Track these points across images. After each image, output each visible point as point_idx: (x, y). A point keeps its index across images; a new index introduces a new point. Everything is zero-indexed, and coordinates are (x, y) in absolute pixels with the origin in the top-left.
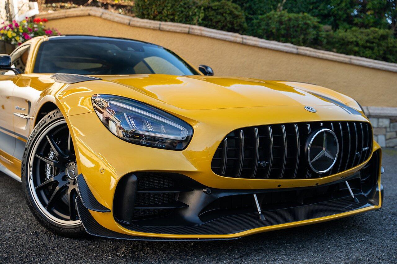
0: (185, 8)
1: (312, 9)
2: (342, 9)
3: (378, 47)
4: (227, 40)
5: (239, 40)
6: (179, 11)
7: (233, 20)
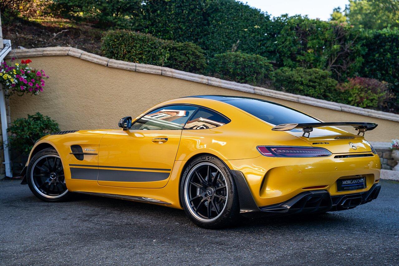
0: (152, 48)
1: (260, 46)
2: (286, 46)
3: (319, 86)
4: (195, 81)
5: (205, 81)
6: (147, 50)
7: (195, 60)
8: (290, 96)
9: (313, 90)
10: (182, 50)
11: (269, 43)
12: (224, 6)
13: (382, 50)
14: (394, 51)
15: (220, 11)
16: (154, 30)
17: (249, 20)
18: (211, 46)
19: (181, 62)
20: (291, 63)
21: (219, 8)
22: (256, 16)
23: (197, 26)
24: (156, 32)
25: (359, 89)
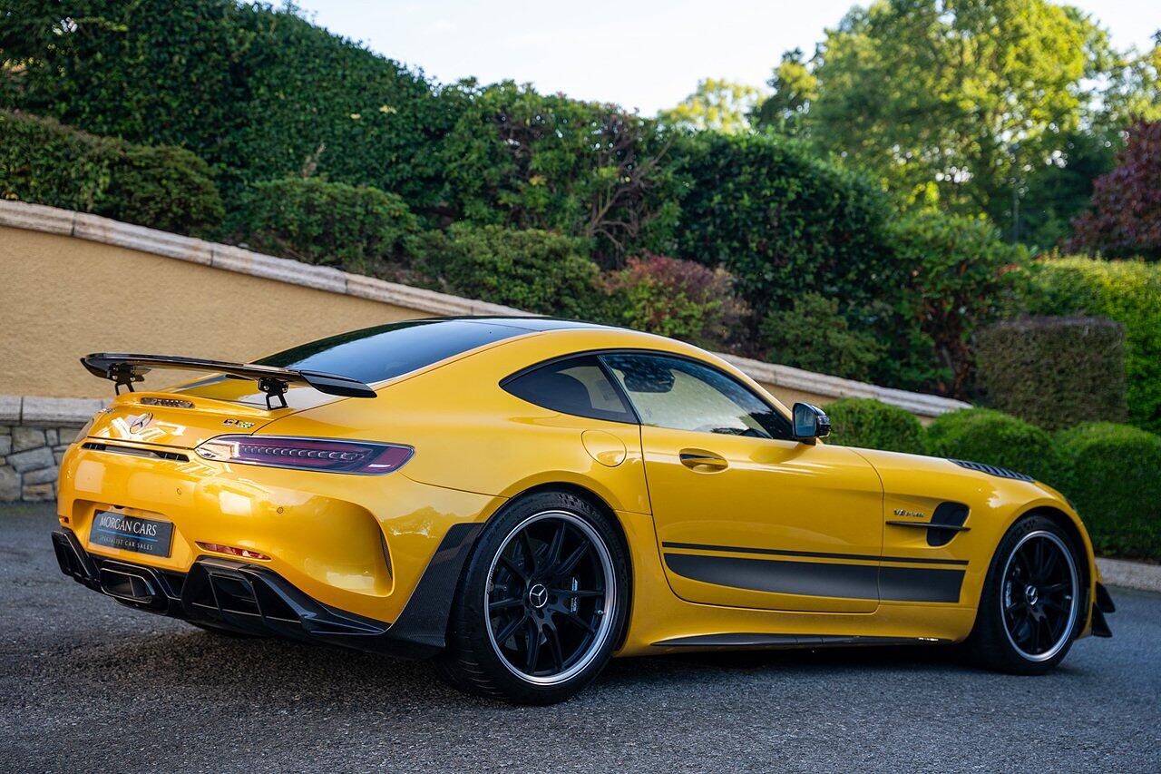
0: (58, 159)
1: (397, 162)
2: (471, 166)
3: (543, 276)
4: (171, 255)
5: (203, 256)
6: (42, 165)
7: (187, 196)
8: (450, 304)
9: (525, 289)
10: (147, 167)
11: (420, 157)
12: (293, 50)
13: (731, 185)
14: (763, 188)
15: (282, 63)
16: (84, 108)
17: (365, 89)
18: (254, 159)
19: (145, 201)
20: (485, 211)
21: (278, 53)
22: (383, 80)
23: (214, 102)
24: (90, 112)
25: (651, 288)
